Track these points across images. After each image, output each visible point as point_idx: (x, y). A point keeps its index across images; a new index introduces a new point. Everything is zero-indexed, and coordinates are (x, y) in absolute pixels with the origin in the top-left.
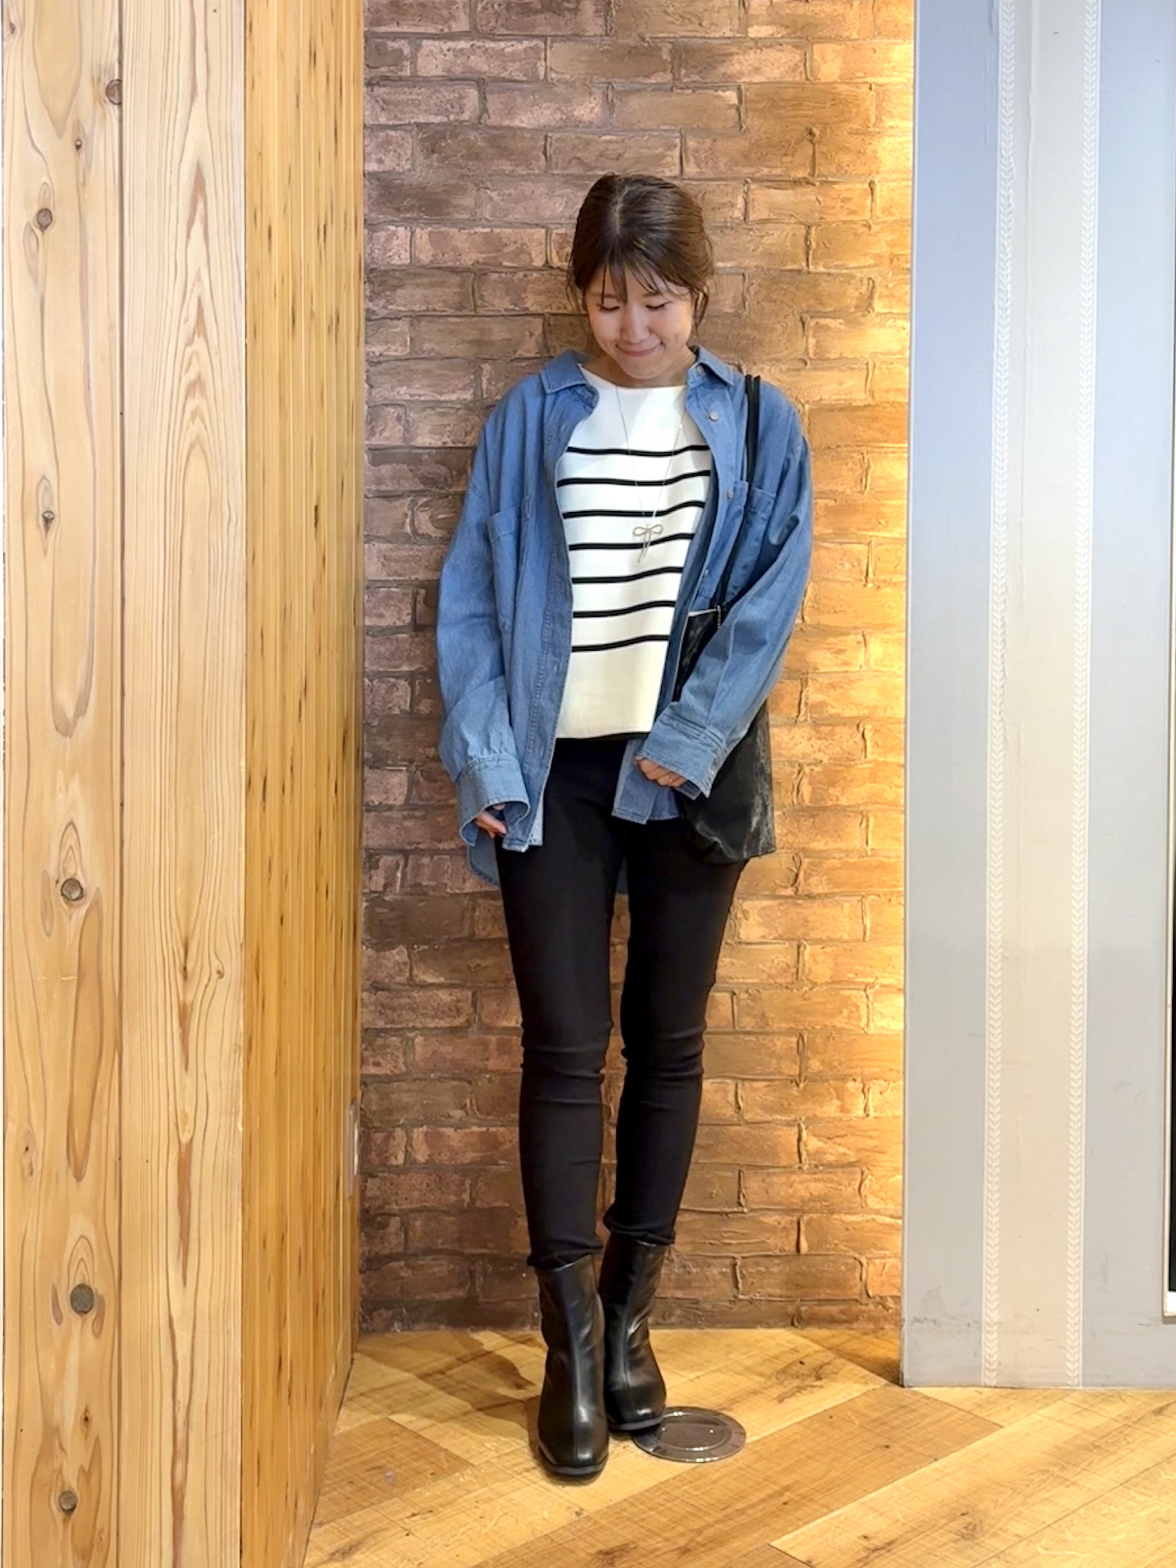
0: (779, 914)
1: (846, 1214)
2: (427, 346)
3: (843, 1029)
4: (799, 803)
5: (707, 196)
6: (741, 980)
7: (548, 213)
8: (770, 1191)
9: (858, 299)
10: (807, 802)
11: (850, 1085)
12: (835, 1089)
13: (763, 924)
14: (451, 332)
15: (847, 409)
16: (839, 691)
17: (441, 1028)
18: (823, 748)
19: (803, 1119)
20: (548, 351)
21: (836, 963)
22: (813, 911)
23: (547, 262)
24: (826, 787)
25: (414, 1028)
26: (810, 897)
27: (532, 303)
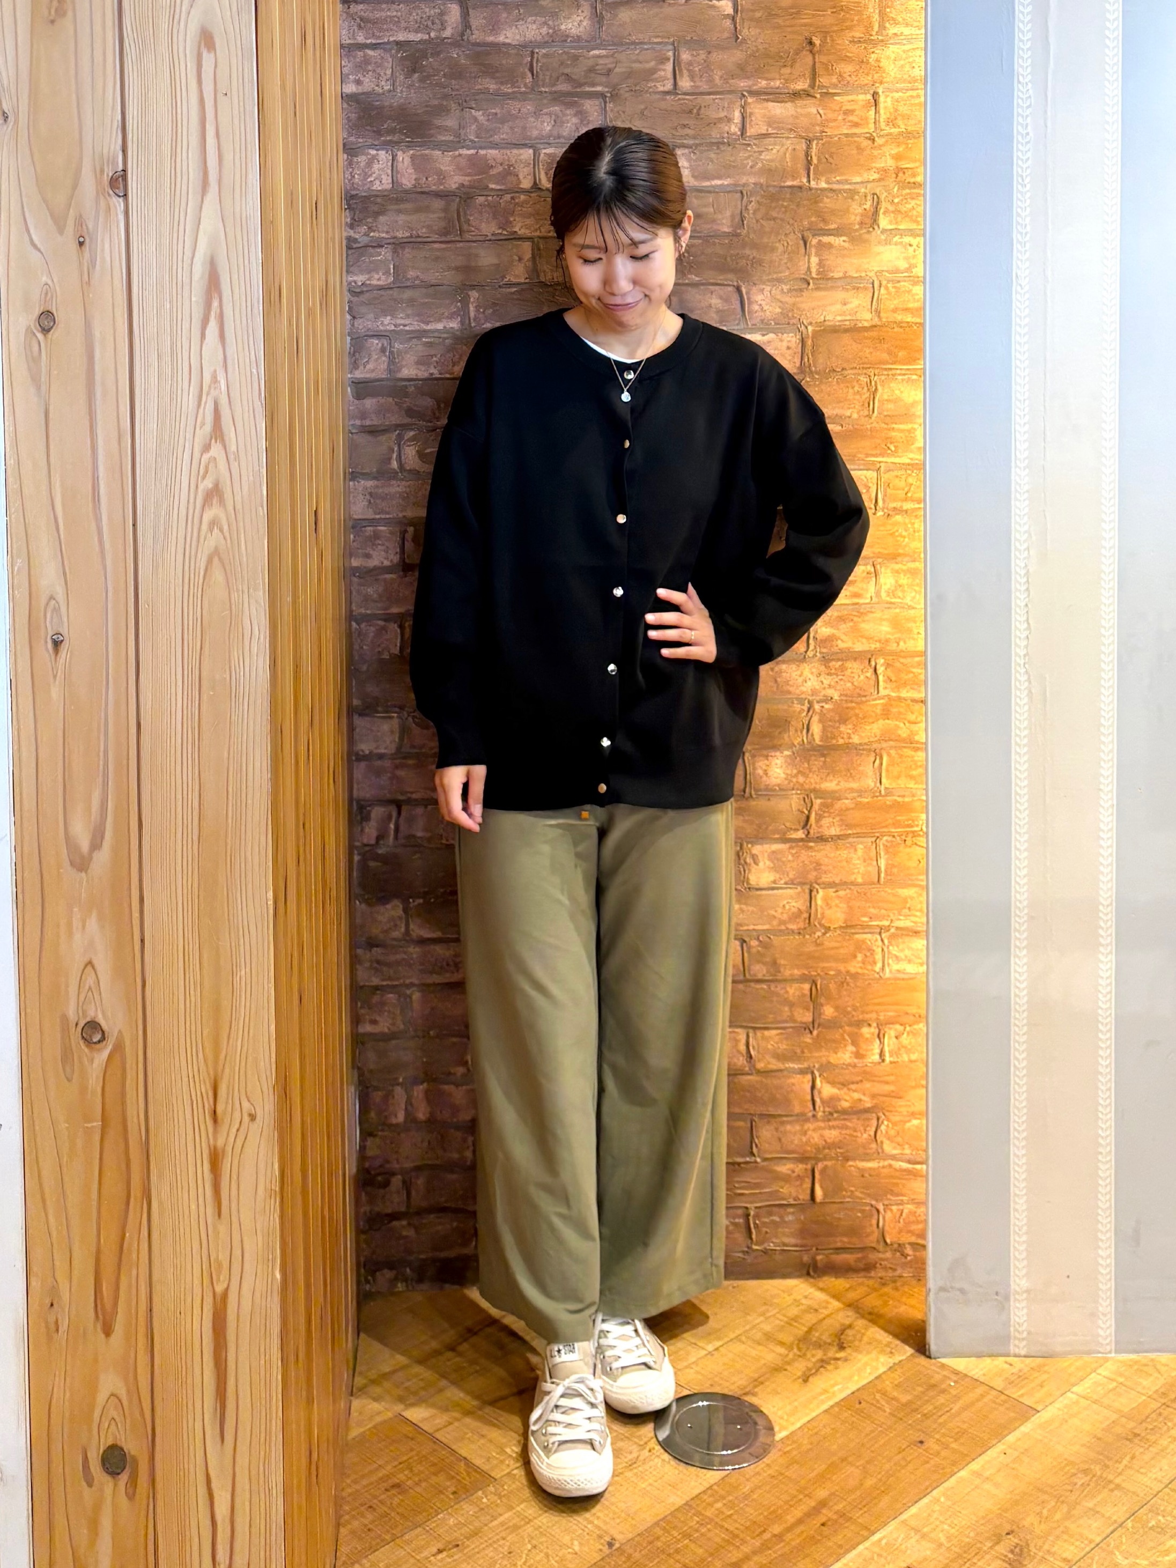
0: (790, 858)
1: (863, 1160)
2: (411, 274)
3: (858, 973)
4: (809, 743)
5: (703, 109)
6: (751, 927)
7: (535, 133)
8: (783, 1140)
9: (862, 215)
10: (818, 741)
11: (865, 1031)
12: (849, 1035)
13: (775, 869)
14: (437, 259)
15: (854, 330)
16: (851, 624)
17: (439, 984)
18: (833, 683)
19: (817, 1066)
20: (538, 276)
21: (850, 908)
22: (824, 853)
23: (535, 183)
24: (837, 724)
25: (412, 985)
26: (822, 839)
27: (520, 227)
